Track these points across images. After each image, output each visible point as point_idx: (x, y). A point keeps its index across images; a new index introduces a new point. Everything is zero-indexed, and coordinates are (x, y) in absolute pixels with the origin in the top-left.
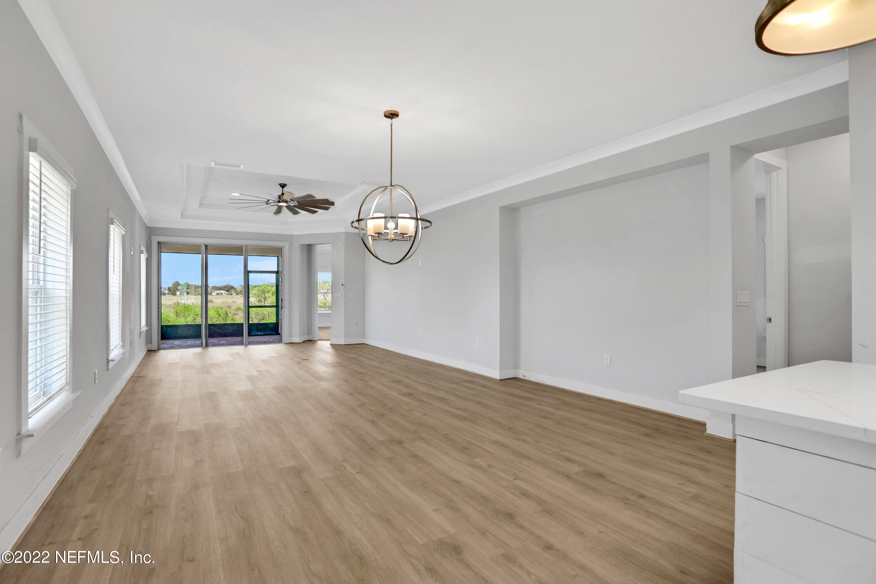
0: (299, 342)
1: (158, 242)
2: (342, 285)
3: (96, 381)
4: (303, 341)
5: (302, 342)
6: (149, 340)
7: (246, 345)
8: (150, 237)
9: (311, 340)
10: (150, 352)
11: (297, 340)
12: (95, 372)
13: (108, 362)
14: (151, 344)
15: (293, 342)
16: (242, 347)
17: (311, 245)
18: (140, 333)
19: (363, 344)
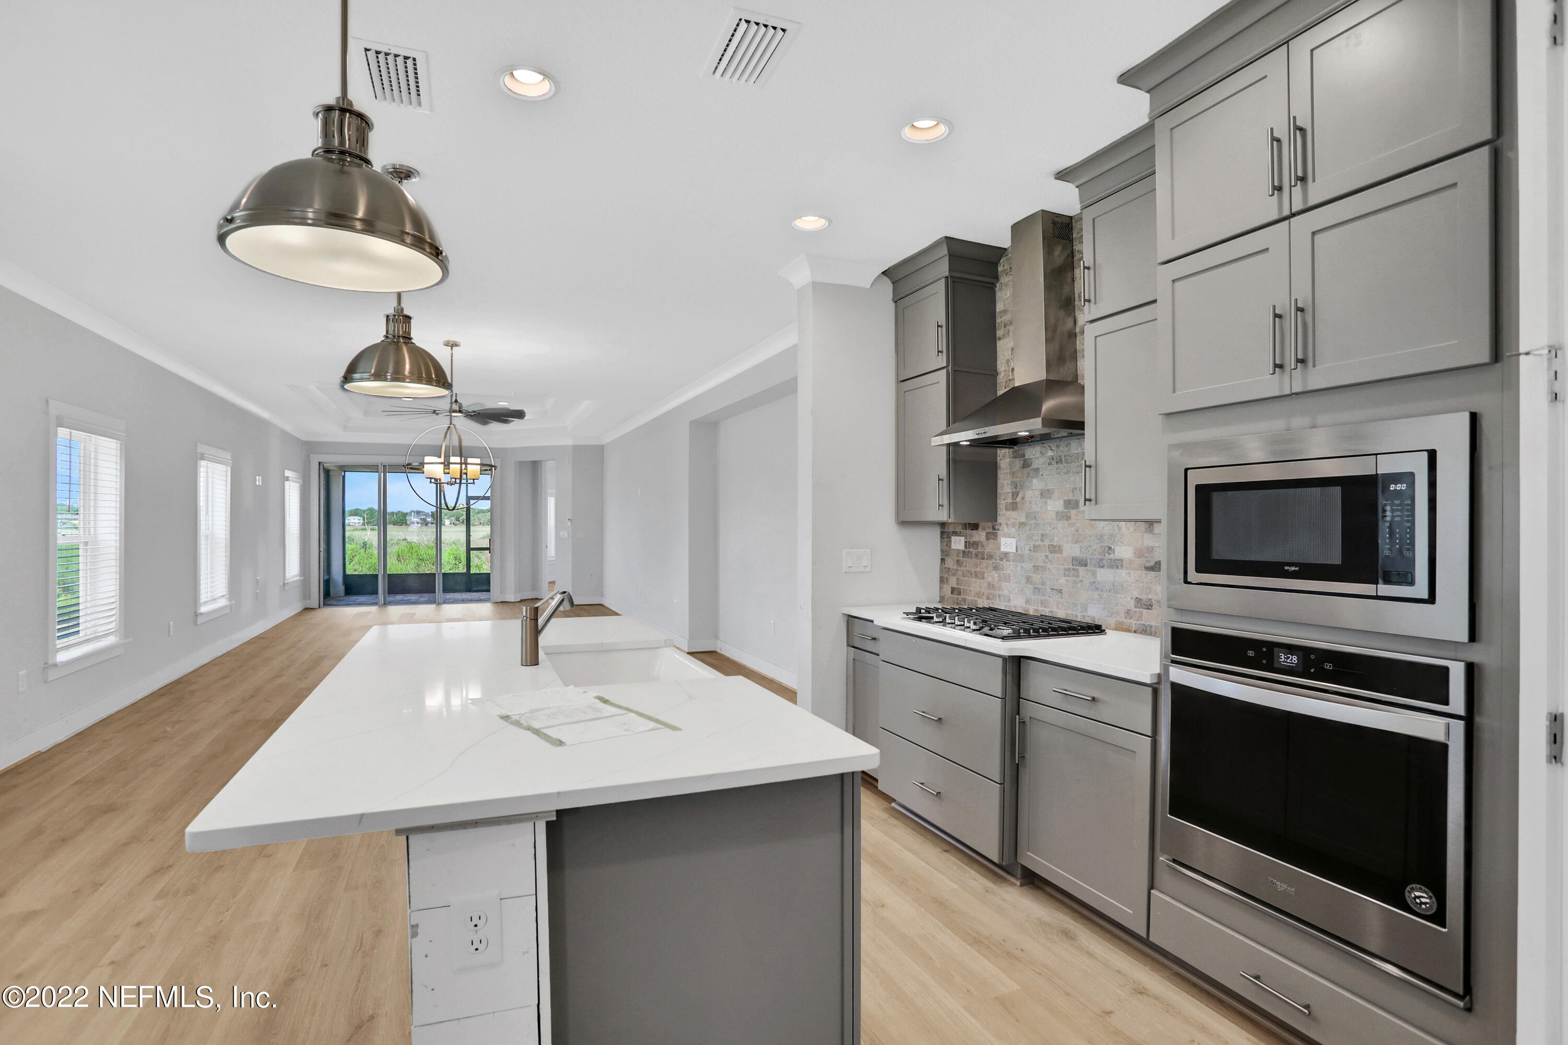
0: (513, 601)
1: (319, 462)
2: (569, 520)
3: (171, 634)
4: (521, 600)
5: (519, 600)
6: (306, 594)
7: (439, 604)
8: (309, 455)
9: (537, 599)
10: (307, 609)
11: (511, 598)
12: (169, 624)
13: (197, 616)
14: (310, 599)
15: (507, 601)
16: (433, 607)
17: (537, 461)
18: (284, 584)
19: (600, 604)
